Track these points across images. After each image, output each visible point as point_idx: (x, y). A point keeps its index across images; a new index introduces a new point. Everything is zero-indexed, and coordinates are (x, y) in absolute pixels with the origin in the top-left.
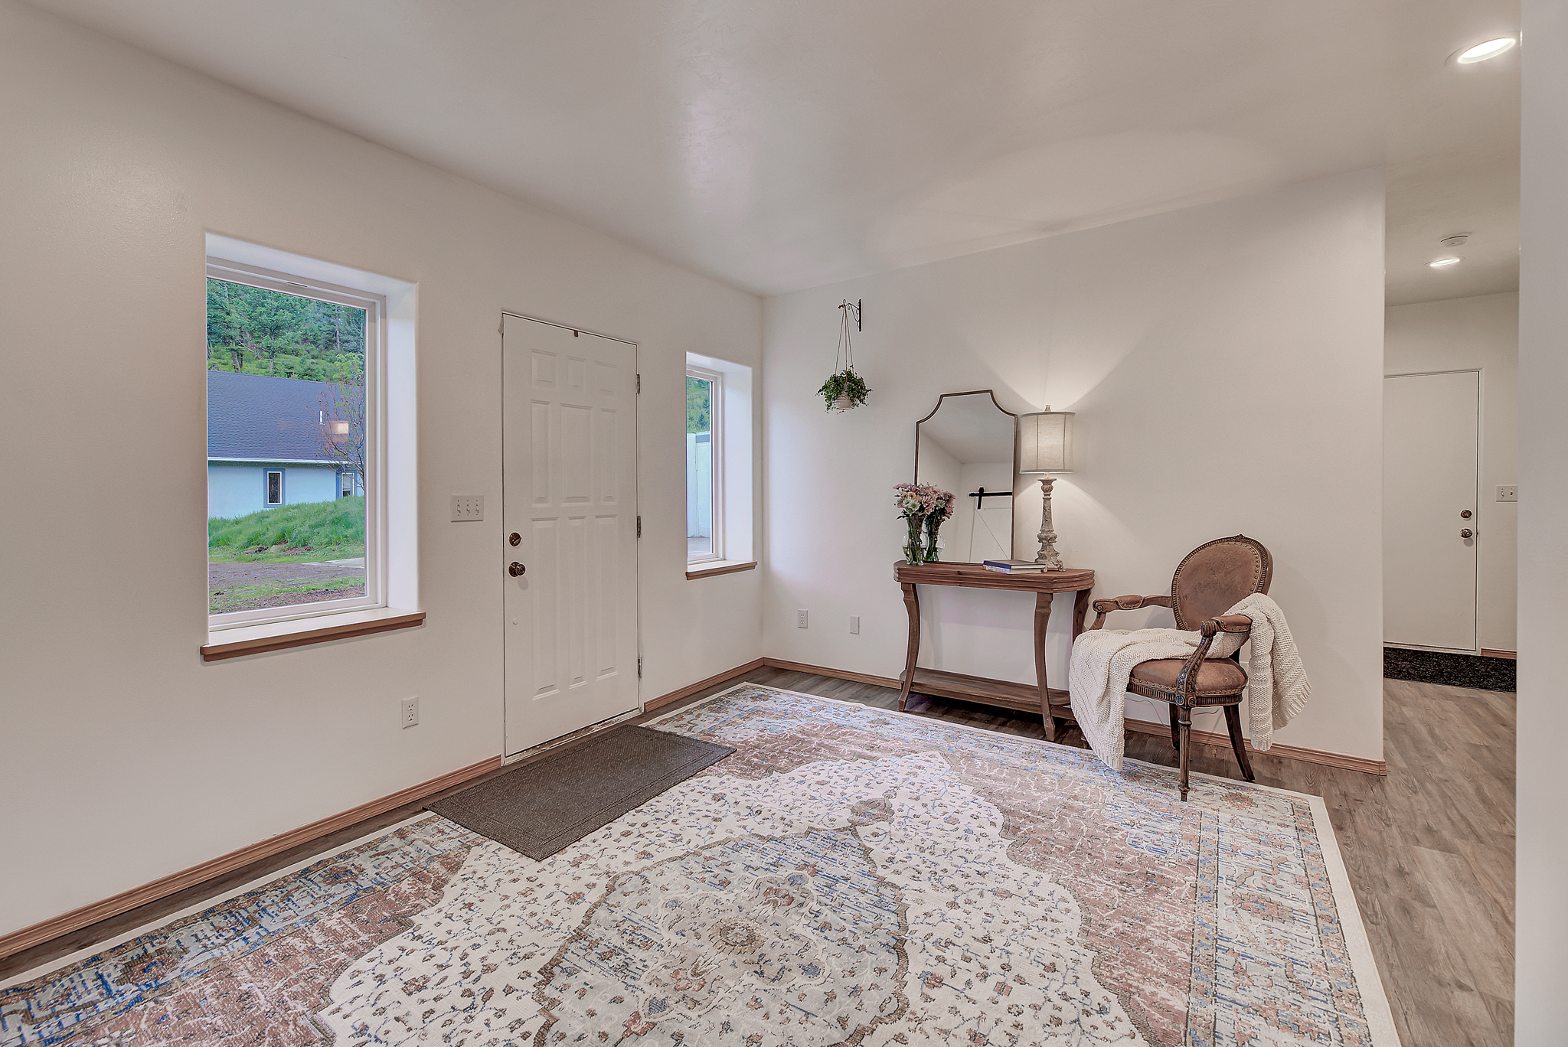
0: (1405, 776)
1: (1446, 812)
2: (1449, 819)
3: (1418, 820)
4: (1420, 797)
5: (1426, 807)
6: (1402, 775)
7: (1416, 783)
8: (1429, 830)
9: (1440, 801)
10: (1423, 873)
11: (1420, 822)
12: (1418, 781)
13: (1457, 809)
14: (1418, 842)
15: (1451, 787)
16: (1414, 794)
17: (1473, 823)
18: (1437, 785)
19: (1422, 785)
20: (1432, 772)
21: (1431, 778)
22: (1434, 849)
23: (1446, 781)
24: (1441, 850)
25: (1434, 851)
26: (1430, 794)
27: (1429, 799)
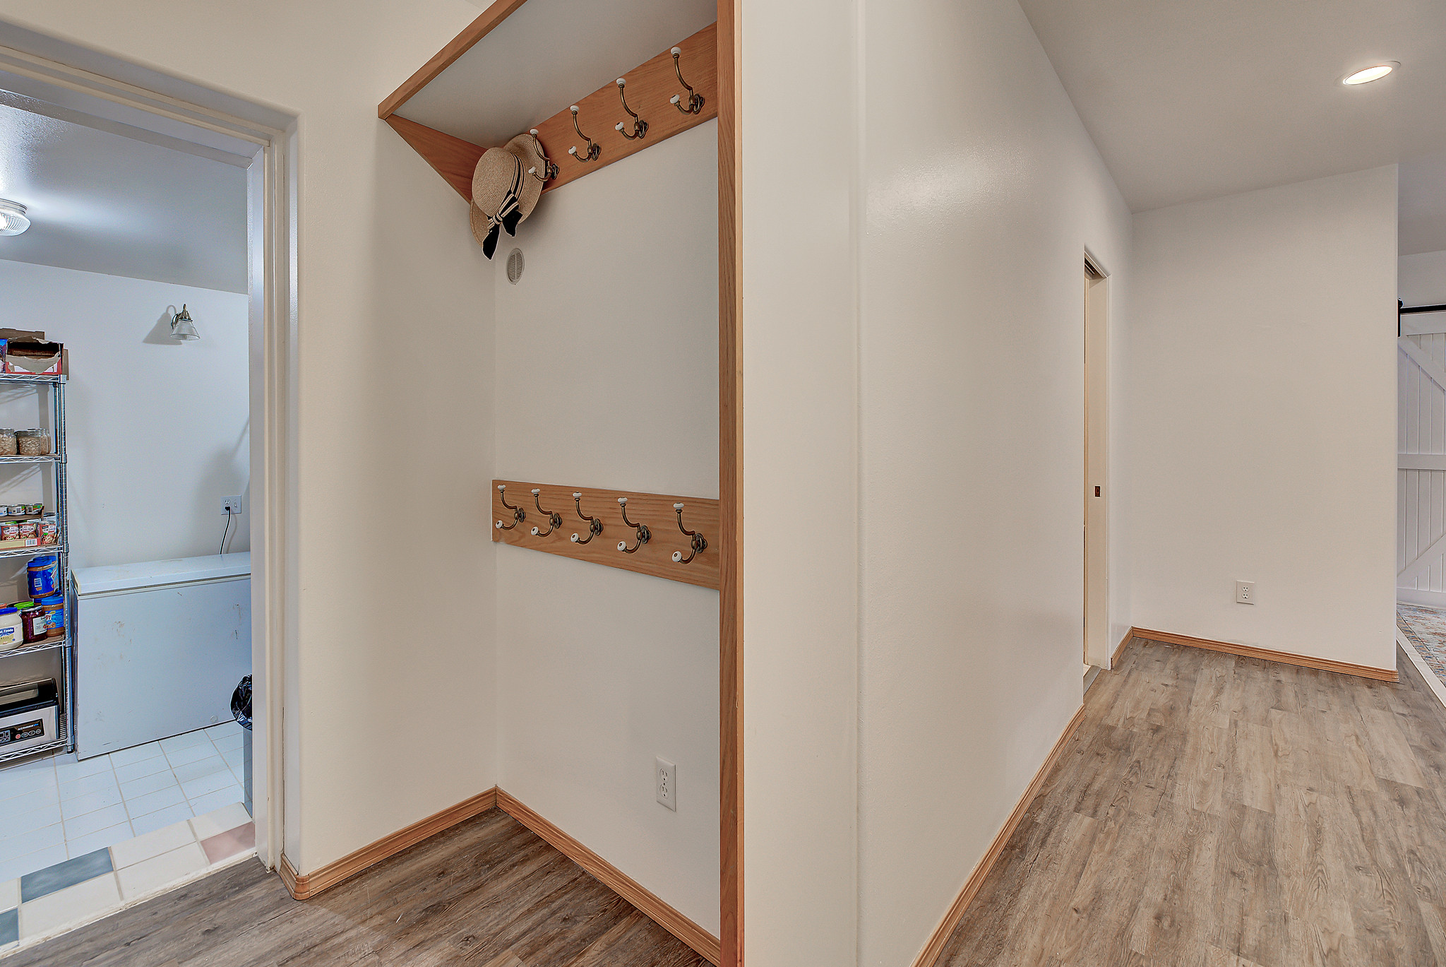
0: (1424, 881)
1: (1376, 820)
2: (1375, 813)
3: (1414, 814)
4: (1405, 844)
5: (1400, 830)
6: (1429, 886)
7: (1408, 867)
8: (1402, 802)
9: (1379, 836)
10: (1417, 766)
11: (1411, 812)
12: (1404, 872)
13: (1360, 822)
14: (1418, 792)
15: (1356, 856)
16: (1414, 849)
17: (1348, 805)
18: (1375, 862)
19: (1399, 863)
20: (1377, 889)
21: (1382, 874)
22: (1402, 784)
23: (1358, 868)
24: (1395, 782)
25: (1402, 782)
26: (1392, 848)
27: (1393, 839)
